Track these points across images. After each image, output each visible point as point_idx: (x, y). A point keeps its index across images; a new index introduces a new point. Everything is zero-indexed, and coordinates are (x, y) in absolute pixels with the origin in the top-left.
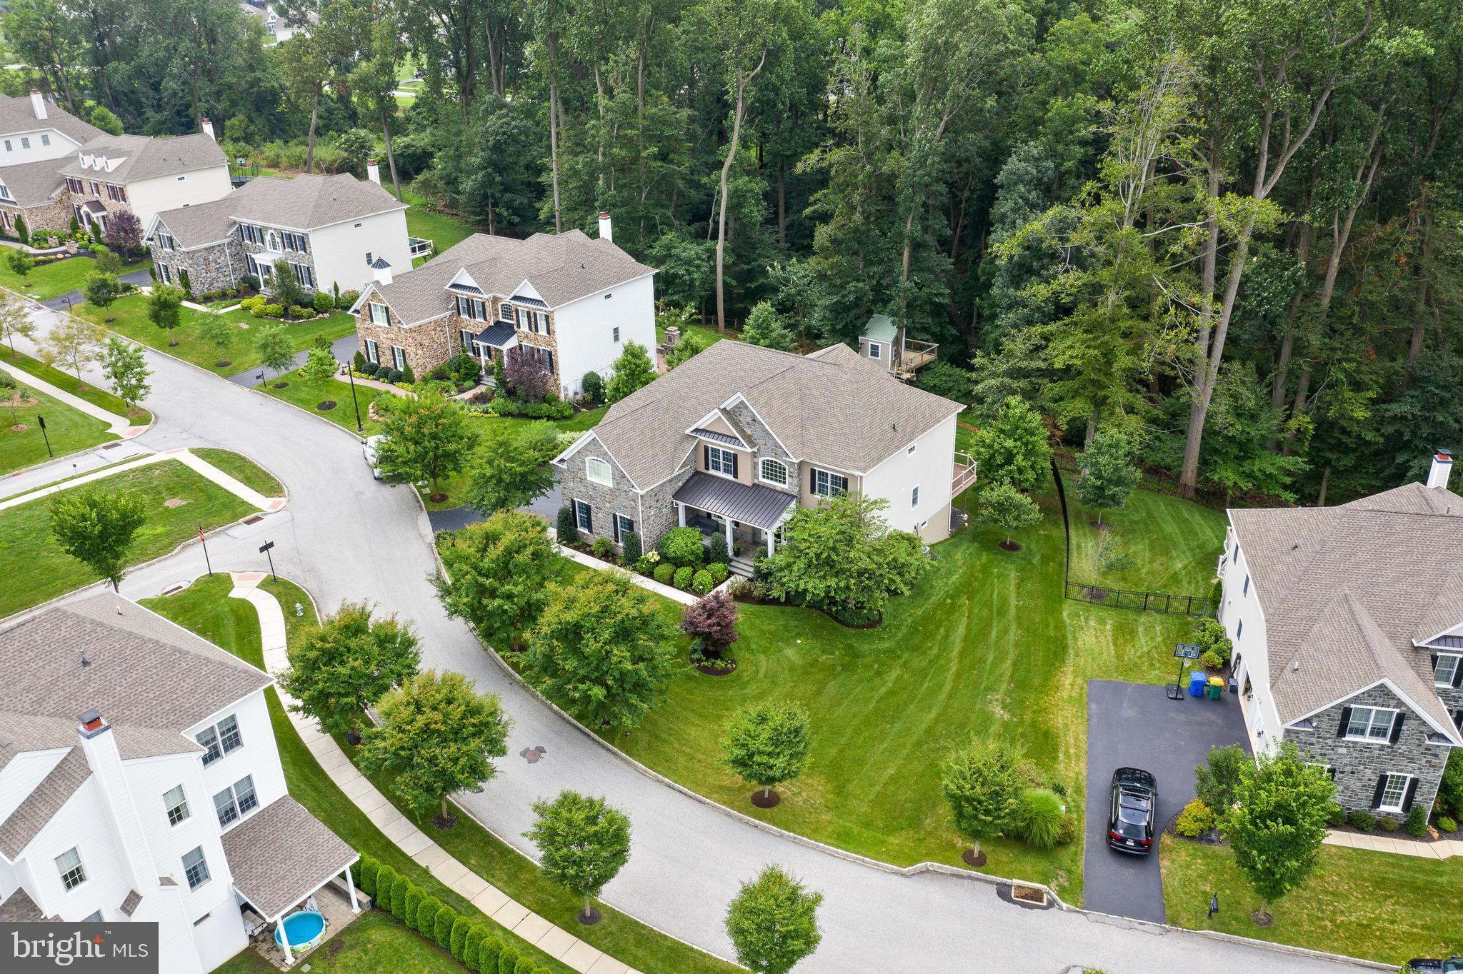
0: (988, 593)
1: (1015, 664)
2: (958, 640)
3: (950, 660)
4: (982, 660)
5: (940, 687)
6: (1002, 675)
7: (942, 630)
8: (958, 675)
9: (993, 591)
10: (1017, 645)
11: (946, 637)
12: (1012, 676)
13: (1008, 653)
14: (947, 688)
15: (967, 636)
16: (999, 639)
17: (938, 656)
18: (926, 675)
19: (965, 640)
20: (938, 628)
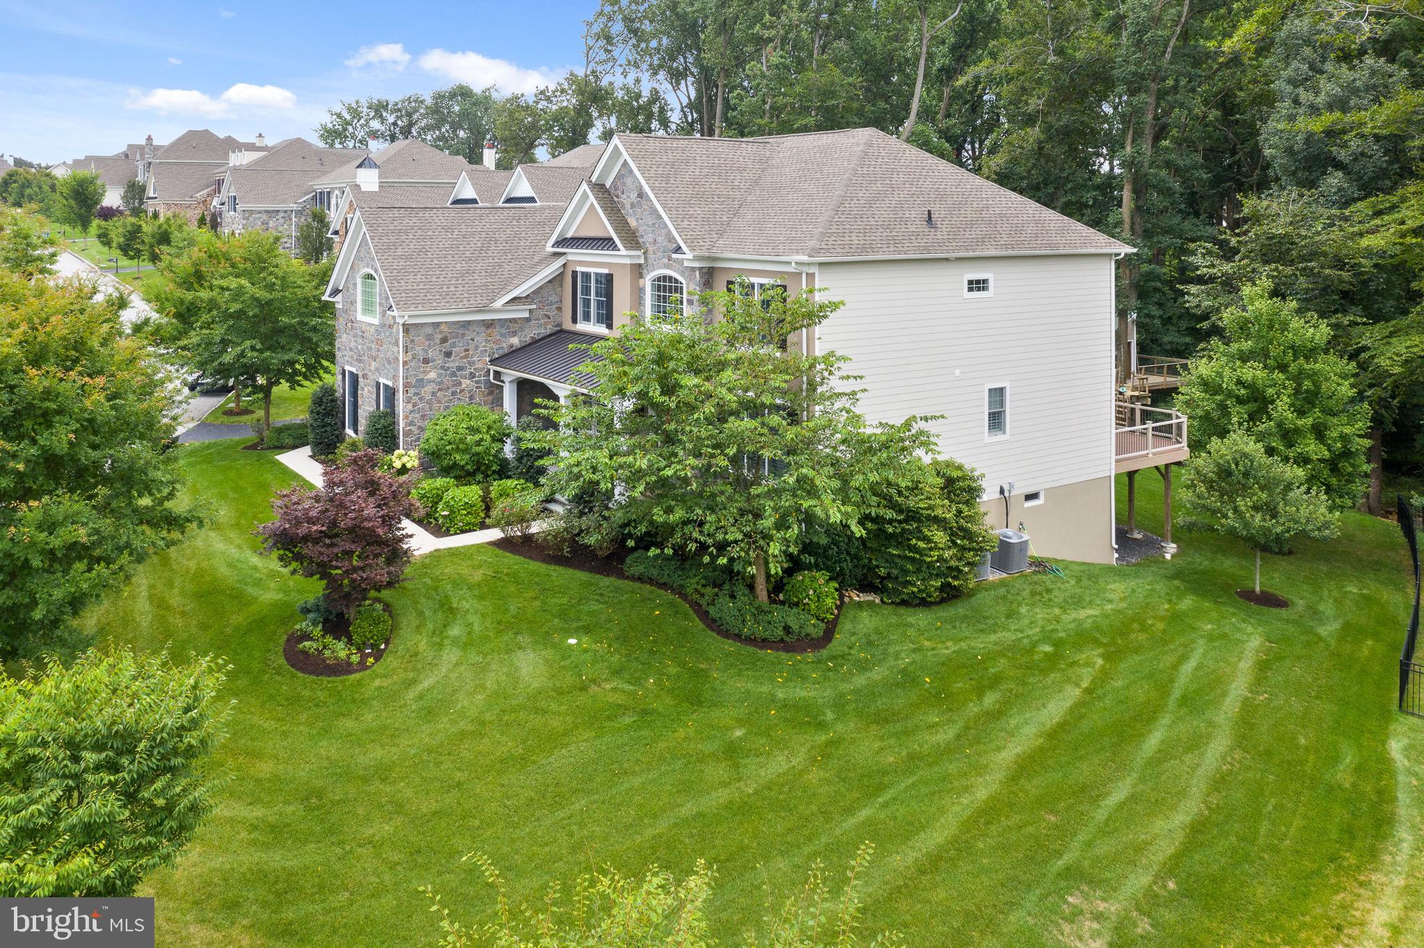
0: (1169, 660)
1: (1197, 829)
2: (1030, 730)
3: (980, 770)
4: (1090, 793)
5: (909, 830)
6: (1141, 848)
7: (990, 699)
8: (989, 812)
9: (1184, 658)
10: (1220, 782)
11: (997, 714)
12: (1178, 856)
13: (1183, 793)
14: (935, 837)
15: (1063, 726)
16: (1163, 755)
17: (946, 752)
18: (881, 788)
19: (1054, 735)
20: (980, 692)
